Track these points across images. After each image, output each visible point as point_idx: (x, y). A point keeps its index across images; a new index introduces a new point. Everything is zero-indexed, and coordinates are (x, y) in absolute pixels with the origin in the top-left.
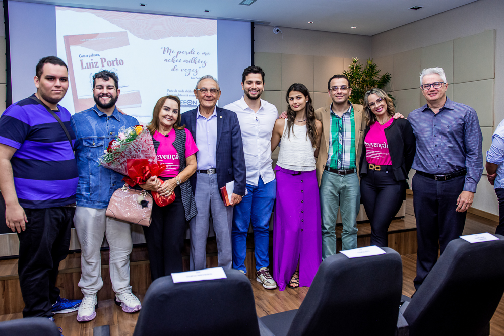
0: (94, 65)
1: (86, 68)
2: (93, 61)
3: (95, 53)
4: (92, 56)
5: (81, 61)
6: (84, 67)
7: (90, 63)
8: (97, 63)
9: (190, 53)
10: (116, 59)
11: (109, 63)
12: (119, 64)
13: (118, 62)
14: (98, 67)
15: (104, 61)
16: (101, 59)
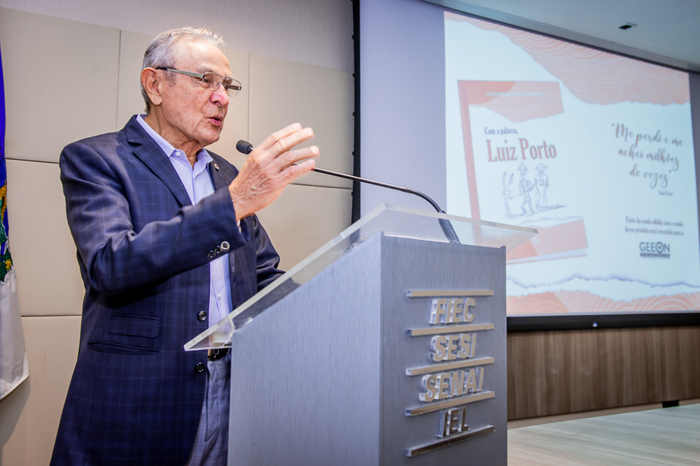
0: (510, 153)
1: (496, 160)
2: (509, 145)
3: (511, 126)
4: (506, 131)
5: (488, 141)
6: (493, 158)
7: (502, 149)
8: (514, 148)
9: (655, 138)
10: (544, 143)
11: (533, 149)
12: (548, 154)
13: (548, 149)
14: (516, 159)
15: (524, 146)
16: (521, 140)
